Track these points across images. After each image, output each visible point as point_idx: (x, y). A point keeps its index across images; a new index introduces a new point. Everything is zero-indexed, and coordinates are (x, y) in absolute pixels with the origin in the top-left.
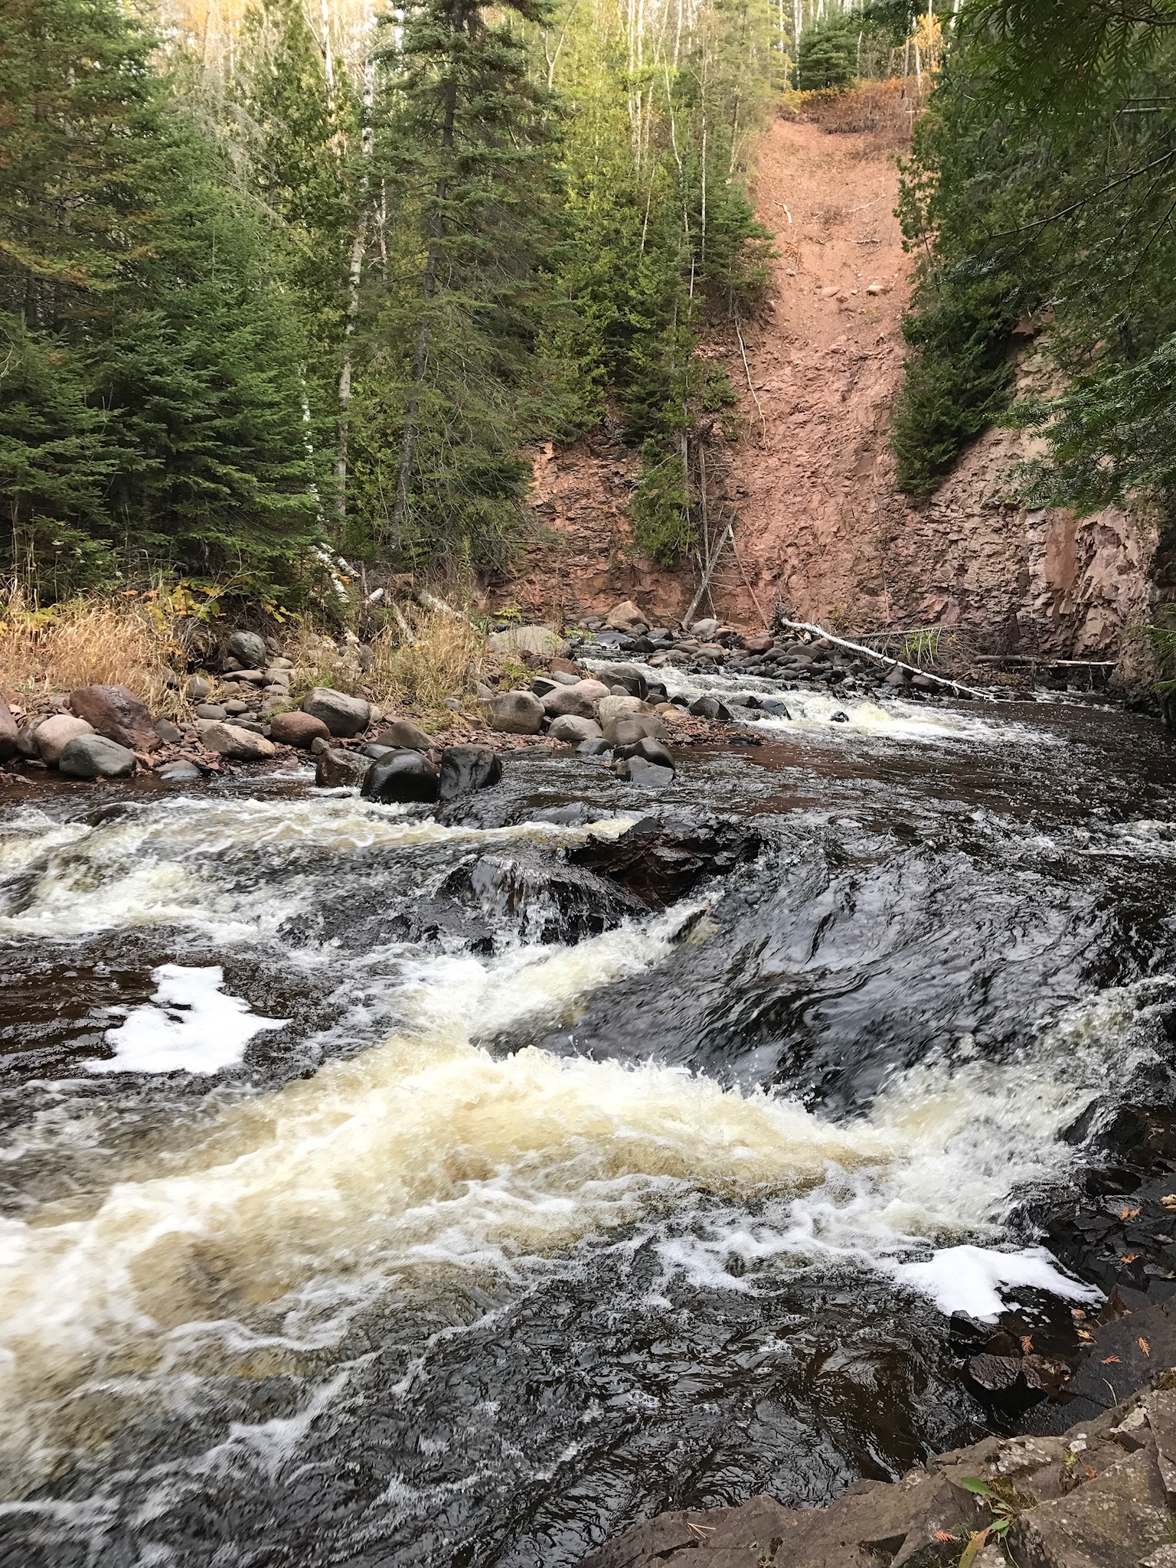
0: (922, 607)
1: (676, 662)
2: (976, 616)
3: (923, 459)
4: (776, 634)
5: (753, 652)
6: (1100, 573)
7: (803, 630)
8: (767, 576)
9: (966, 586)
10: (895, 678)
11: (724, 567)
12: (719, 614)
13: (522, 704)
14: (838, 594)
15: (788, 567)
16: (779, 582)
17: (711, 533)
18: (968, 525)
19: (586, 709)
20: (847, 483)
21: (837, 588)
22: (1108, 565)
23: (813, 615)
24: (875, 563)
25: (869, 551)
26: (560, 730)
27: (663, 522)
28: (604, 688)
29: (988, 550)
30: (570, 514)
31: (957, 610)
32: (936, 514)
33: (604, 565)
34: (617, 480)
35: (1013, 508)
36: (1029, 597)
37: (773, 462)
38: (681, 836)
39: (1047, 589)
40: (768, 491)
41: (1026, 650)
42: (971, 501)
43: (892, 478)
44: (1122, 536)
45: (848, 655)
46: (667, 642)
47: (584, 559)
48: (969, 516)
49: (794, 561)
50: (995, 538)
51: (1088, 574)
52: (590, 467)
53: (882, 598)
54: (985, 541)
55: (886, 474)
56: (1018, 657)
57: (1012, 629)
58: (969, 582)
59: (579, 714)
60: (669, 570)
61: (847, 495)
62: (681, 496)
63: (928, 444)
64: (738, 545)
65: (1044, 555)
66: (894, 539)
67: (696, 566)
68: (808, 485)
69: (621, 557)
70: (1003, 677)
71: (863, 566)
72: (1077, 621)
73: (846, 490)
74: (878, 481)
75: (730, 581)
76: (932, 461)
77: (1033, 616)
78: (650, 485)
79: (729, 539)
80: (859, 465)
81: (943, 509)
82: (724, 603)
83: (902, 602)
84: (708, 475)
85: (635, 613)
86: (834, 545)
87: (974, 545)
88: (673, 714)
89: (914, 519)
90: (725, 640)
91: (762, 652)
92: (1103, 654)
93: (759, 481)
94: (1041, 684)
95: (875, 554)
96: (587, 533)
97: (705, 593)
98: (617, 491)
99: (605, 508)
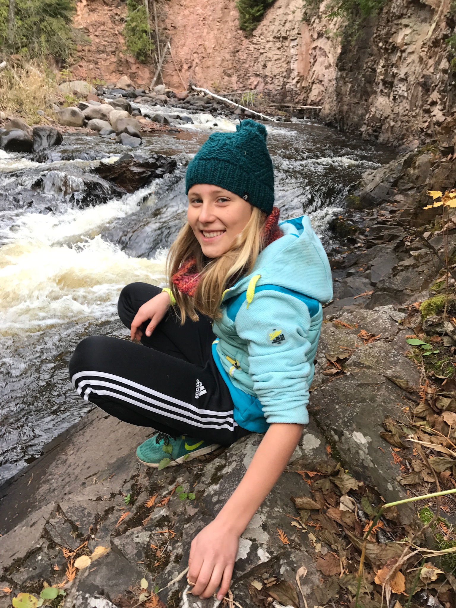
0: (249, 83)
1: (146, 102)
2: (270, 87)
3: (250, 14)
4: (190, 92)
5: (180, 100)
6: (319, 69)
7: (201, 91)
8: (185, 67)
9: (267, 74)
10: (238, 112)
11: (167, 62)
12: (166, 84)
13: (74, 113)
14: (216, 76)
15: (194, 63)
16: (191, 70)
17: (160, 46)
18: (268, 46)
19: (104, 117)
20: (218, 24)
21: (216, 73)
22: (321, 65)
23: (205, 85)
24: (230, 62)
25: (228, 57)
26: (92, 125)
27: (139, 39)
28: (112, 108)
29: (276, 57)
30: (97, 33)
31: (263, 84)
32: (255, 40)
33: (114, 59)
34: (117, 17)
35: (285, 38)
36: (291, 79)
37: (186, 12)
38: (141, 162)
39: (298, 75)
40: (185, 26)
41: (289, 102)
42: (269, 35)
43: (237, 23)
44: (327, 52)
45: (219, 102)
46: (143, 94)
47: (104, 56)
48: (268, 42)
49: (197, 60)
50: (278, 52)
51: (314, 69)
52: (104, 10)
53: (233, 78)
54: (274, 54)
55: (234, 20)
56: (286, 104)
57: (284, 93)
58: (267, 72)
59: (101, 119)
60: (144, 63)
61: (218, 30)
62: (146, 27)
63: (252, 7)
64: (173, 52)
65: (296, 60)
66: (238, 51)
67: (155, 60)
68: (202, 24)
69: (121, 55)
70: (280, 112)
71: (225, 64)
72: (308, 90)
73: (218, 27)
74: (231, 24)
75: (170, 69)
76: (253, 15)
77: (292, 87)
78: (132, 20)
79: (169, 48)
80: (223, 16)
81: (258, 38)
82: (168, 79)
83: (241, 80)
84: (158, 17)
85: (129, 82)
86: (213, 53)
87: (270, 55)
88: (144, 121)
89: (246, 42)
90: (168, 94)
91: (183, 99)
92: (318, 104)
93: (181, 21)
94: (294, 116)
95: (230, 58)
96: (106, 43)
97: (159, 74)
98: (117, 23)
99: (112, 31)
